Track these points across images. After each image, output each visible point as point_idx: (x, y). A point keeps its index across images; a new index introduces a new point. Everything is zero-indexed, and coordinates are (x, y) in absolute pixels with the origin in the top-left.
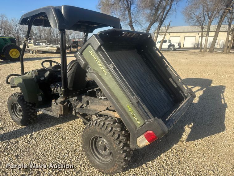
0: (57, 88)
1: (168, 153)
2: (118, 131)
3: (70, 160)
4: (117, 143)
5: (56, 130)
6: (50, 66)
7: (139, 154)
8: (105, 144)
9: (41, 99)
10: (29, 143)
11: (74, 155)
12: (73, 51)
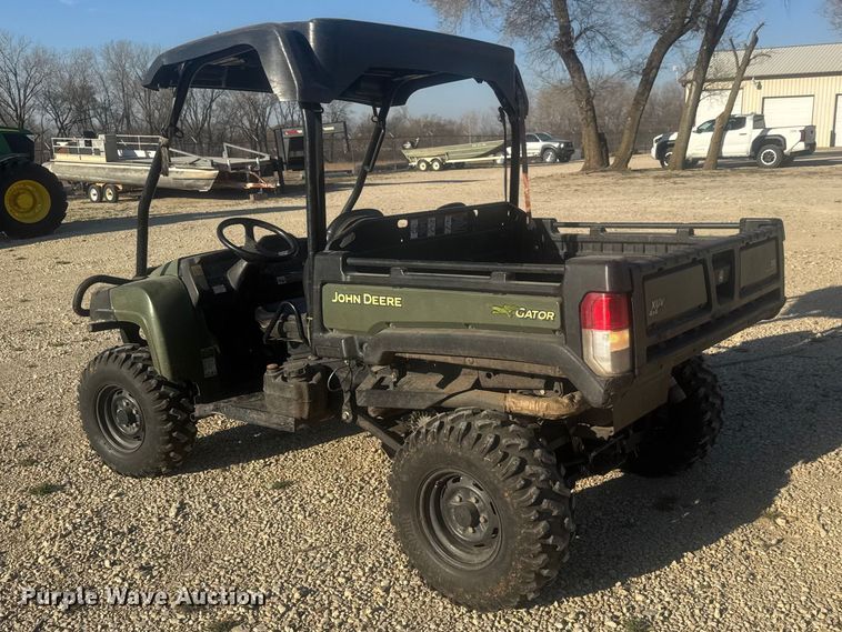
0: (285, 319)
1: (713, 552)
2: (520, 447)
3: (344, 577)
4: (518, 487)
5: (273, 488)
6: (247, 241)
7: (600, 555)
8: (473, 500)
9: (214, 368)
10: (180, 531)
11: (358, 562)
12: (292, 183)
